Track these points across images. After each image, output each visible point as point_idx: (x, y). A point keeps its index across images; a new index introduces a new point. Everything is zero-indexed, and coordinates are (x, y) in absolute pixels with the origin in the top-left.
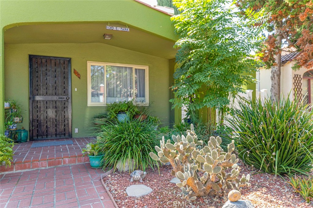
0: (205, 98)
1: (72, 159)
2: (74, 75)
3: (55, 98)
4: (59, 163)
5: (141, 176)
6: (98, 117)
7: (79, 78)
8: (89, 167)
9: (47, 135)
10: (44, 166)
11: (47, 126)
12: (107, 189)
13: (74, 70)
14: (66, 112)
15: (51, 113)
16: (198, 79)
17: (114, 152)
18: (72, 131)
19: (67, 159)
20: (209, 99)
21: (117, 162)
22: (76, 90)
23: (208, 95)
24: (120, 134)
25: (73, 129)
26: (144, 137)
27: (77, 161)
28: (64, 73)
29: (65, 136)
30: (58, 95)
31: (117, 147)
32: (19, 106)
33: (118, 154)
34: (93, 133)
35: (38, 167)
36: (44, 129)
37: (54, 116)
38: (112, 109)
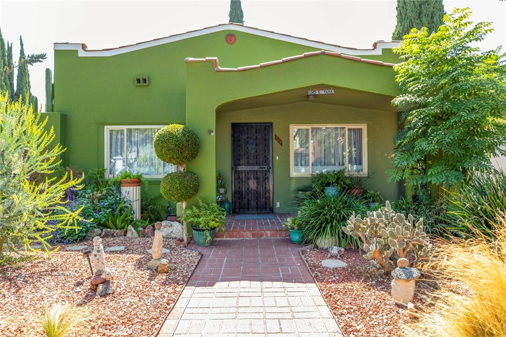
0: (431, 170)
1: (274, 232)
2: (275, 143)
3: (256, 168)
4: (262, 235)
5: (339, 252)
6: (302, 190)
7: (281, 144)
8: (290, 242)
9: (248, 209)
10: (248, 236)
11: (248, 198)
12: (304, 259)
13: (276, 135)
14: (267, 183)
15: (252, 184)
16: (420, 147)
17: (313, 228)
18: (273, 205)
19: (269, 232)
20: (436, 173)
21: (316, 238)
22: (277, 159)
23: (435, 167)
24: (320, 209)
25: (274, 203)
26: (345, 213)
27: (278, 235)
28: (265, 140)
29: (266, 210)
30: (259, 165)
31: (317, 222)
32: (223, 177)
33: (317, 230)
34: (293, 207)
35: (243, 237)
36: (245, 201)
37: (255, 188)
38: (318, 181)
